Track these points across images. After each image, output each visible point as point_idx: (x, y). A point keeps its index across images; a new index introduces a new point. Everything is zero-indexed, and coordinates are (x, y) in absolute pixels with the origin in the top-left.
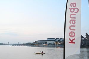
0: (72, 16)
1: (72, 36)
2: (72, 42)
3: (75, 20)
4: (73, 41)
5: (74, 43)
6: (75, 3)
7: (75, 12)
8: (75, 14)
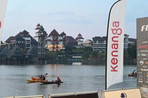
0: (115, 39)
1: (114, 64)
2: (114, 70)
3: (117, 44)
4: (116, 69)
5: (117, 71)
6: (118, 22)
7: (118, 34)
8: (117, 37)
